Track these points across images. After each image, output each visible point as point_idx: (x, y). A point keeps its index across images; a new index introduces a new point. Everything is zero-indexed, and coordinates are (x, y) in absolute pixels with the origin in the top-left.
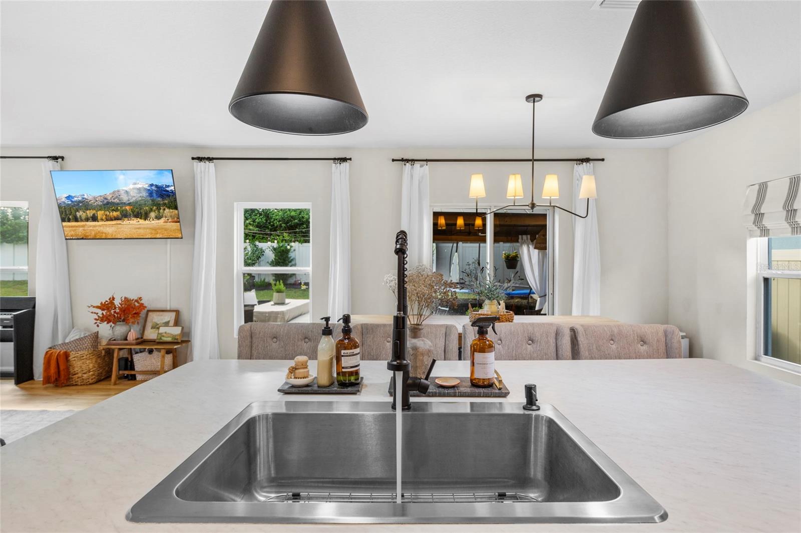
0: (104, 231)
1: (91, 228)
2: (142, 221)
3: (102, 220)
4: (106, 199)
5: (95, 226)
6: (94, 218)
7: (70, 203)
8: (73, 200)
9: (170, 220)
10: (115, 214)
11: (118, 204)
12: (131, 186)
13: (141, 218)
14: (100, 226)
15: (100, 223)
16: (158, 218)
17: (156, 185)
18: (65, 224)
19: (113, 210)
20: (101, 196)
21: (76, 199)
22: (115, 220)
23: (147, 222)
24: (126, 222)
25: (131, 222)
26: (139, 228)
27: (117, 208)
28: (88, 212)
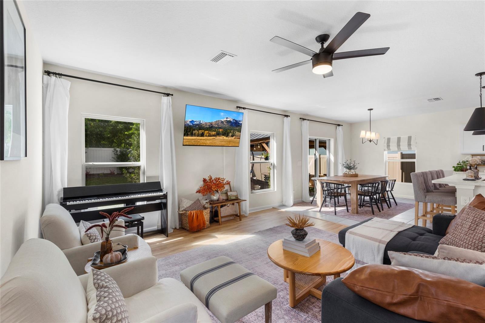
0: (206, 142)
1: (199, 141)
2: (225, 138)
3: (206, 136)
4: (212, 124)
5: (201, 140)
6: (202, 135)
7: (191, 125)
8: (194, 123)
9: (237, 138)
10: (214, 133)
11: (216, 128)
12: (225, 119)
13: (225, 136)
14: (204, 140)
15: (205, 138)
16: (232, 136)
17: (236, 120)
18: (185, 137)
19: (213, 131)
20: (209, 123)
21: (195, 123)
22: (213, 136)
23: (227, 138)
24: (218, 138)
25: (220, 138)
26: (223, 141)
27: (216, 130)
28: (200, 131)
